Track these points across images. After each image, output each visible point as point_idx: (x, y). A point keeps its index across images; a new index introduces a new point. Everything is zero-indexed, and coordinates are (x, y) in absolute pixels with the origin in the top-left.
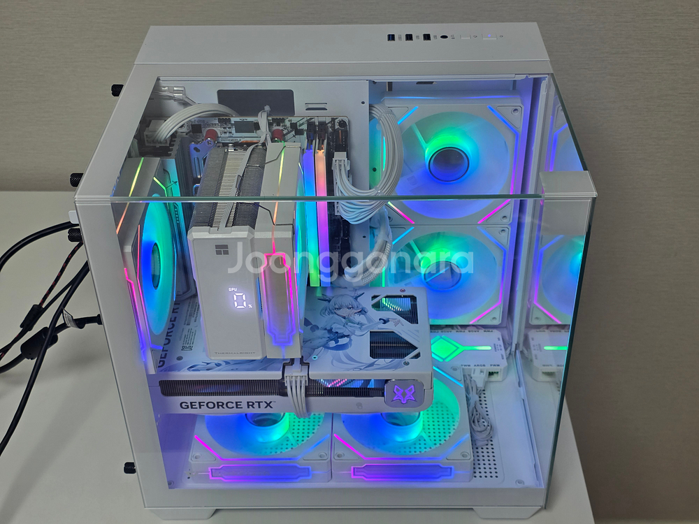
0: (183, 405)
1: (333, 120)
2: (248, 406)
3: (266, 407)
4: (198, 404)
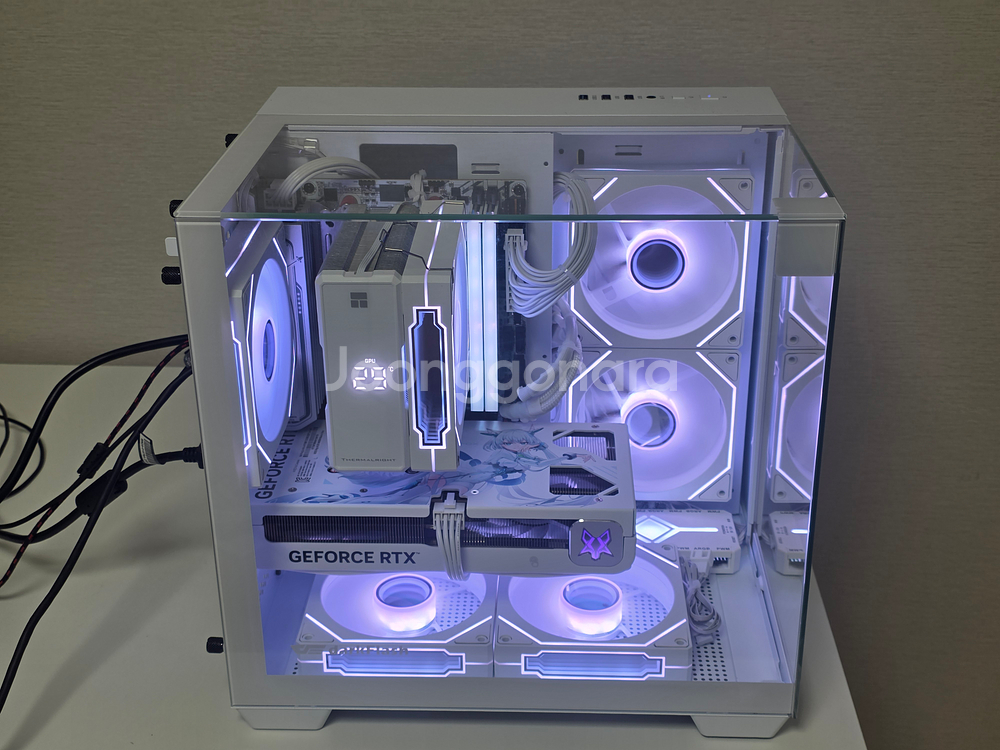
0: (294, 555)
1: (507, 184)
2: (382, 559)
3: (406, 562)
4: (313, 555)
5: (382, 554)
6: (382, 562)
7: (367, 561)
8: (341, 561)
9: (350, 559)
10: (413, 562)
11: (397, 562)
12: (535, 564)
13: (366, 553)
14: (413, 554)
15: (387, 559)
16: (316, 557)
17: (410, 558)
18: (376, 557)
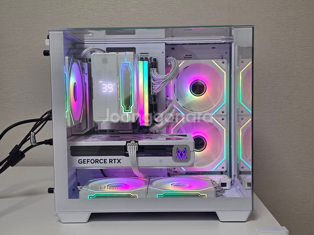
0: (80, 161)
1: (151, 58)
2: (110, 161)
3: (118, 163)
4: (86, 161)
5: (110, 160)
6: (110, 163)
7: (104, 163)
8: (96, 163)
9: (99, 162)
10: (120, 163)
11: (115, 163)
12: (161, 162)
13: (104, 160)
14: (120, 159)
15: (111, 162)
16: (88, 162)
17: (119, 161)
18: (108, 161)
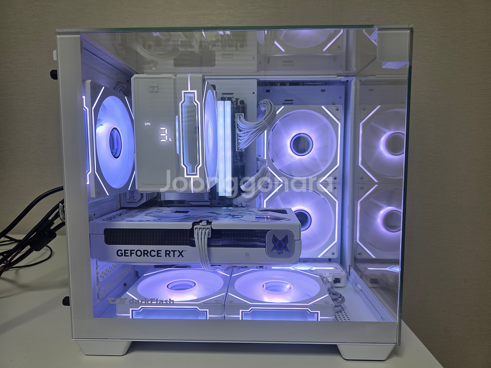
0: (120, 252)
1: (237, 99)
3: (179, 256)
4: (129, 252)
5: (166, 251)
6: (166, 256)
7: (158, 256)
8: (144, 256)
9: (149, 254)
10: (183, 256)
11: (174, 256)
12: (248, 257)
13: (158, 251)
14: (183, 251)
16: (131, 253)
17: (181, 253)
18: (163, 253)
